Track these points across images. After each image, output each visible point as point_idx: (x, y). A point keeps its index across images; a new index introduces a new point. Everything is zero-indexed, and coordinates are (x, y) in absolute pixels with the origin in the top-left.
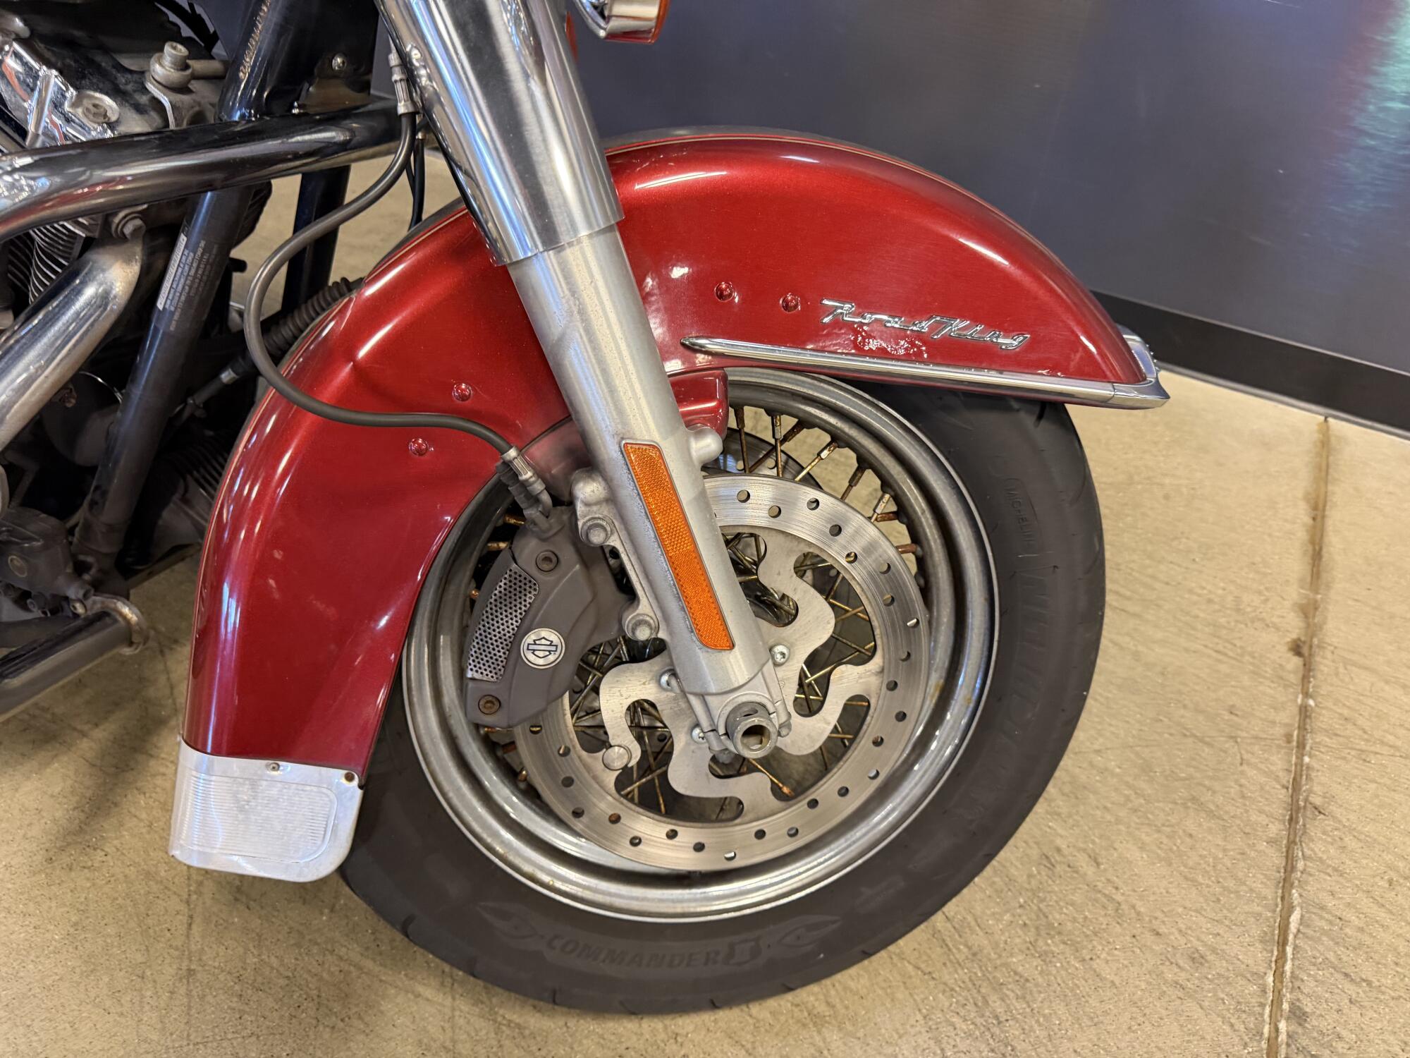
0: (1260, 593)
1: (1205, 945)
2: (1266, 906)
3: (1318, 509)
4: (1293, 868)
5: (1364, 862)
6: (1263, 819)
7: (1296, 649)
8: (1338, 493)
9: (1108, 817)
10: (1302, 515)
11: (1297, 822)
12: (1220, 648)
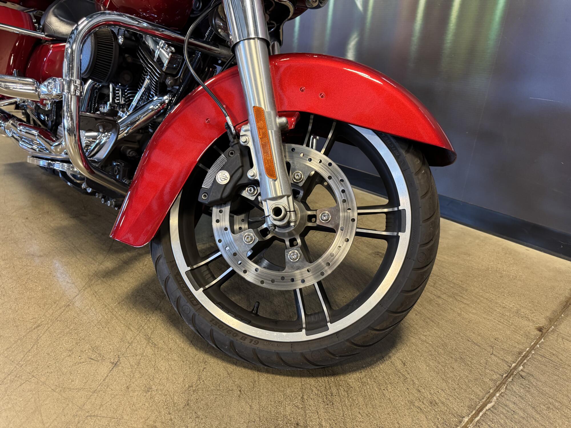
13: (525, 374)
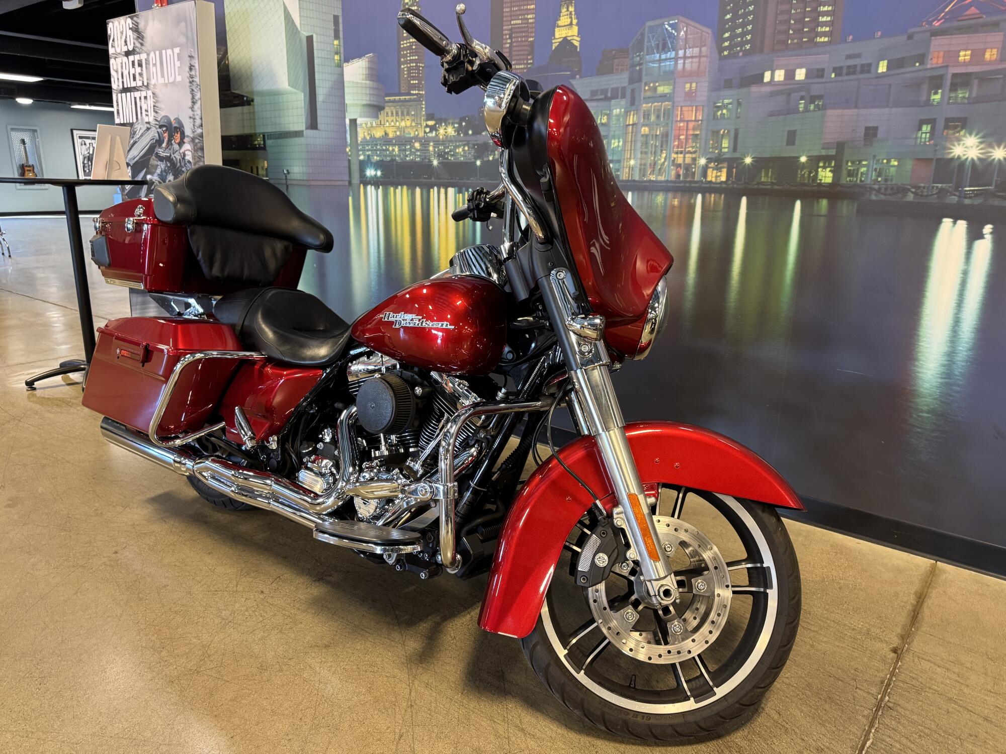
0: (881, 628)
1: (824, 745)
2: (857, 737)
3: (921, 598)
4: (873, 726)
5: (908, 728)
6: (862, 709)
7: (895, 651)
8: (934, 593)
9: (787, 700)
10: (912, 600)
11: (879, 711)
12: (856, 646)
13: (892, 705)
